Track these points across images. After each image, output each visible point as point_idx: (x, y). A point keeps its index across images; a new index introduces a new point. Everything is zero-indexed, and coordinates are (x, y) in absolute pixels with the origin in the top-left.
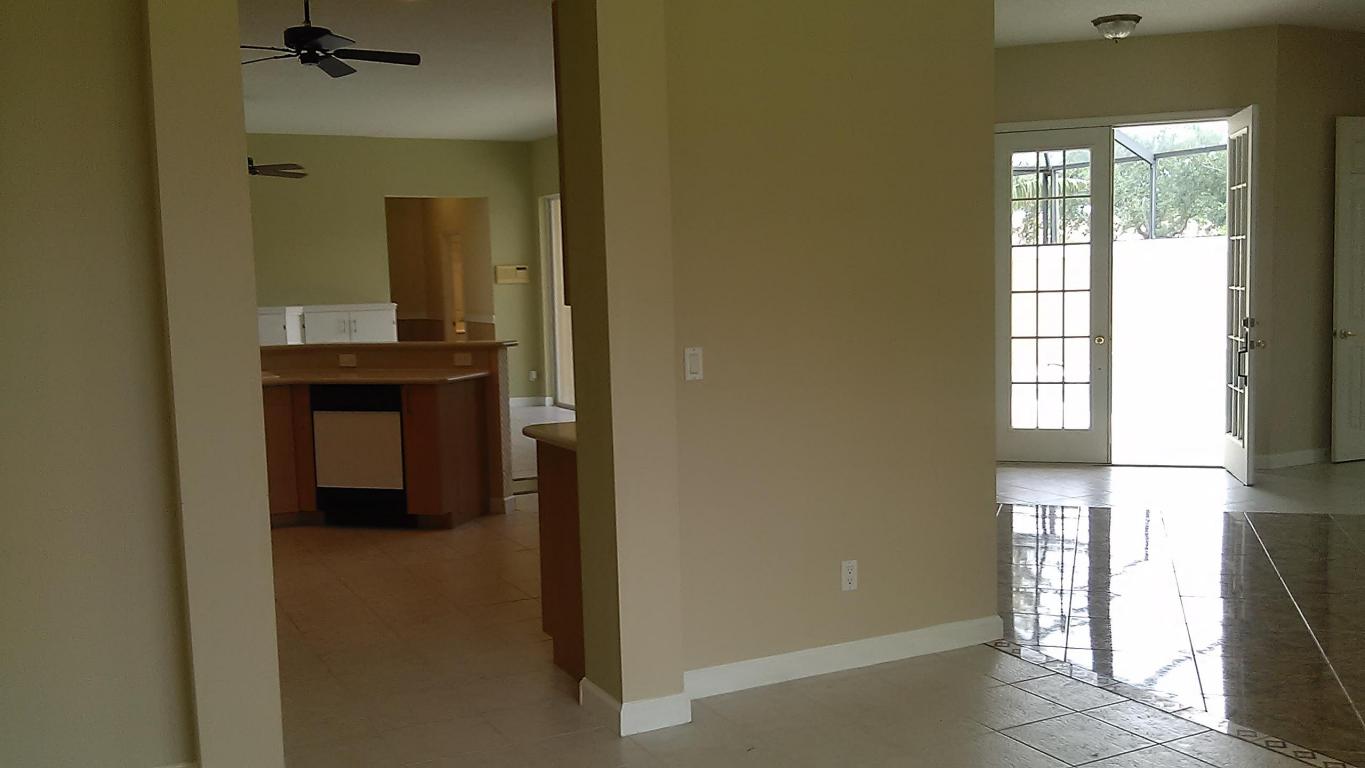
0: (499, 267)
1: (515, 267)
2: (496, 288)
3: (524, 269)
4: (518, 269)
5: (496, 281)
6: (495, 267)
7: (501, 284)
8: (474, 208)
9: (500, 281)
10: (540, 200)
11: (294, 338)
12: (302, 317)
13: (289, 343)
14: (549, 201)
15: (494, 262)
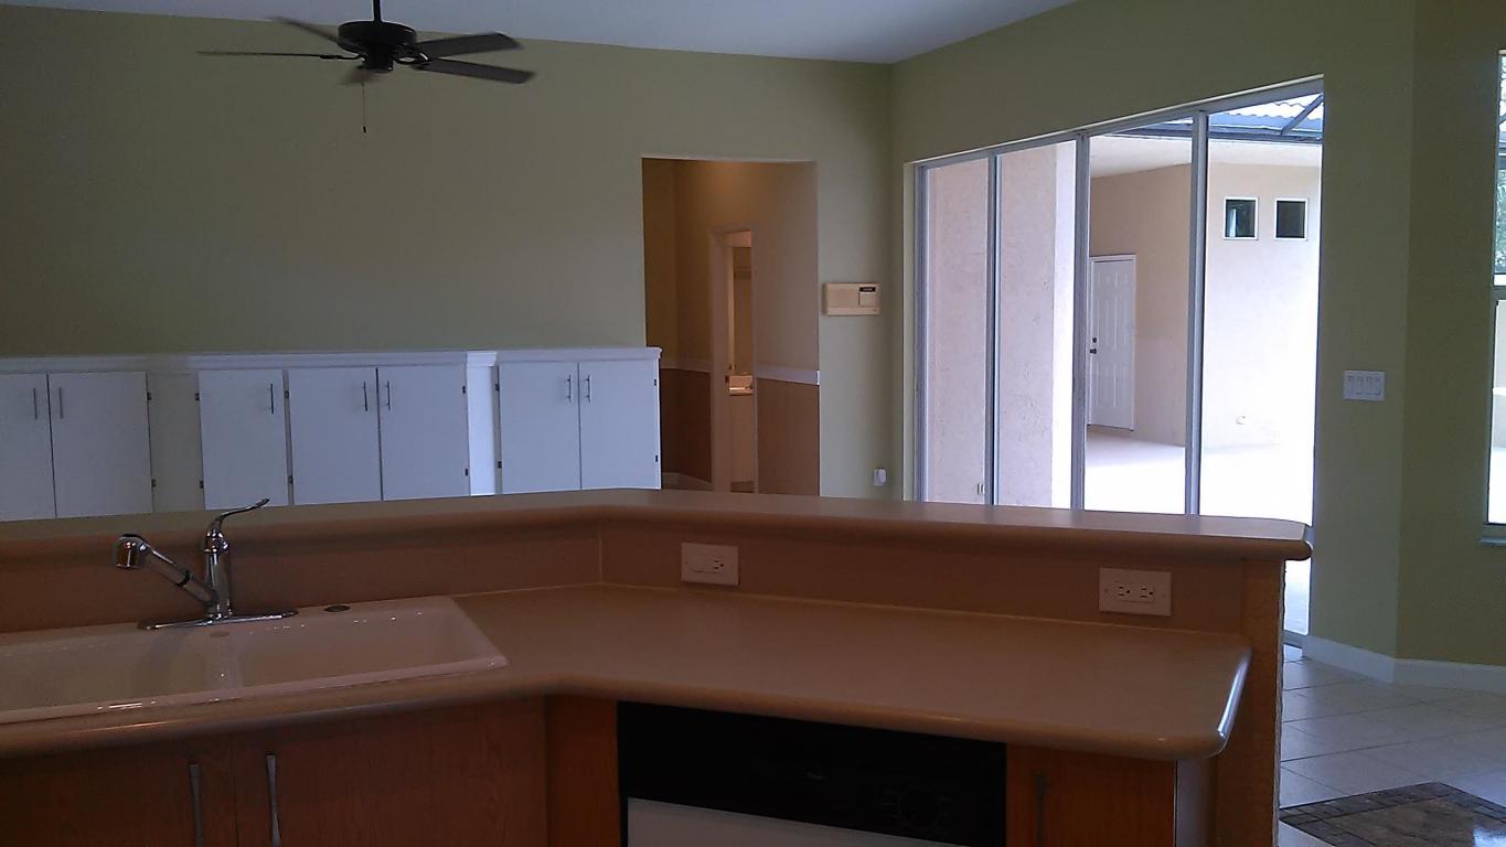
0: (830, 287)
1: (856, 287)
2: (824, 322)
3: (874, 289)
4: (862, 289)
5: (824, 311)
6: (824, 286)
7: (833, 316)
8: (786, 181)
9: (831, 311)
10: (907, 167)
12: (496, 371)
15: (822, 278)
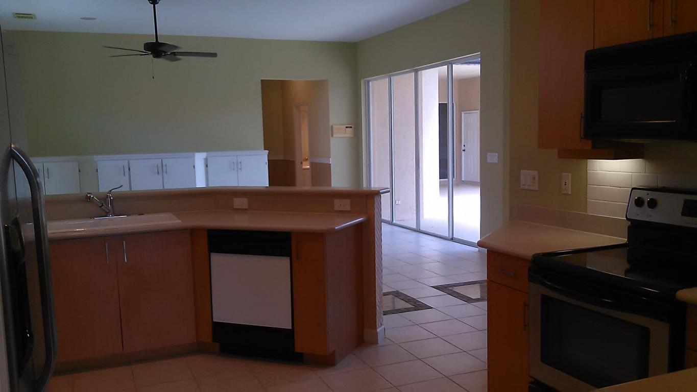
0: (334, 127)
1: (345, 126)
2: (332, 140)
3: (351, 127)
4: (347, 127)
5: (332, 136)
6: (332, 126)
7: (336, 137)
8: (318, 87)
9: (334, 136)
10: (362, 81)
11: (200, 183)
12: (206, 160)
13: (197, 187)
14: (368, 82)
15: (331, 123)
